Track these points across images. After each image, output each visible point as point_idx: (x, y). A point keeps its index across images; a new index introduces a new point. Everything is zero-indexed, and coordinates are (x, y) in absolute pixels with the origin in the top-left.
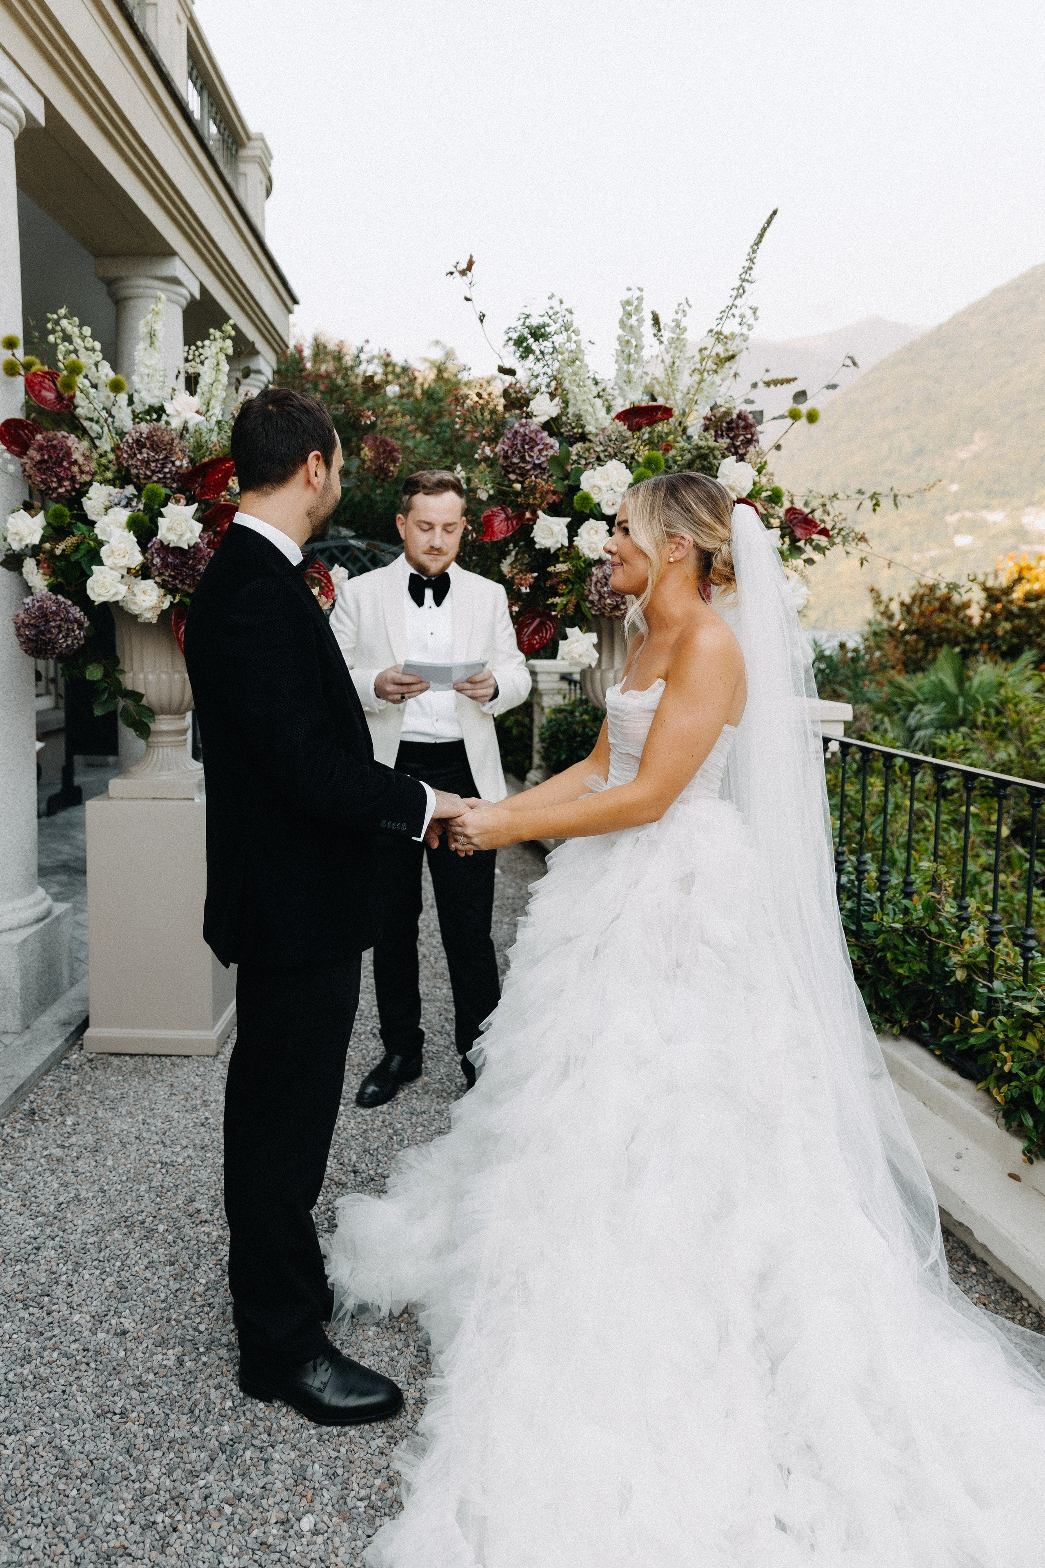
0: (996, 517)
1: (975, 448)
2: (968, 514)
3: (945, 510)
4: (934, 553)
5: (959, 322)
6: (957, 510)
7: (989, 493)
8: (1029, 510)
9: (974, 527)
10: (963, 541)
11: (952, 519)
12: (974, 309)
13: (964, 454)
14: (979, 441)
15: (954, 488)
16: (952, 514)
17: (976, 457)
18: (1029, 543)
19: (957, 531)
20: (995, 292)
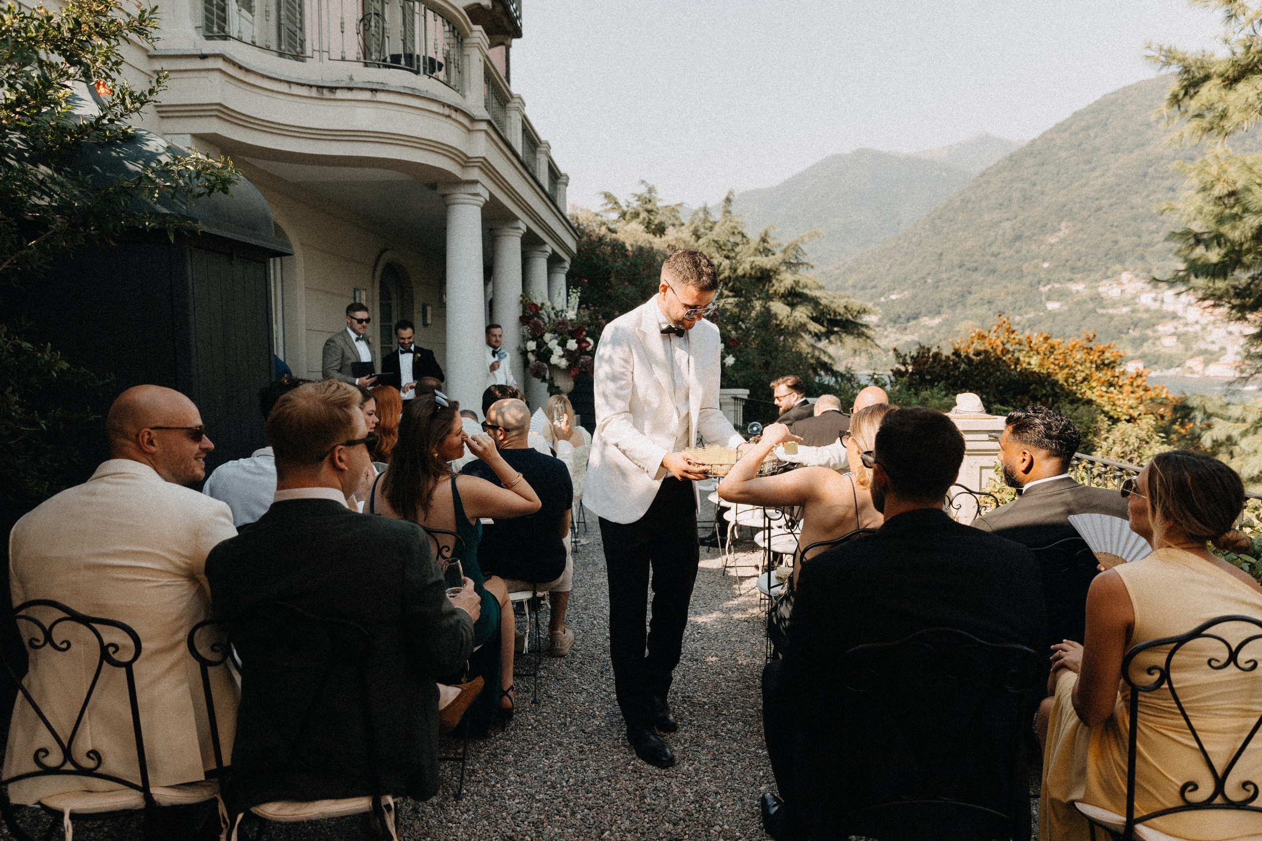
0: (1079, 287)
1: (1061, 234)
2: (1057, 286)
3: (1039, 283)
4: (1031, 315)
5: (1046, 139)
6: (1049, 282)
7: (1073, 269)
8: (1104, 282)
9: (1061, 295)
10: (1053, 306)
11: (1044, 289)
12: (1060, 128)
13: (1053, 240)
14: (1065, 229)
15: (1046, 265)
16: (1045, 286)
17: (1062, 241)
18: (1103, 307)
19: (1048, 299)
20: (1076, 114)
